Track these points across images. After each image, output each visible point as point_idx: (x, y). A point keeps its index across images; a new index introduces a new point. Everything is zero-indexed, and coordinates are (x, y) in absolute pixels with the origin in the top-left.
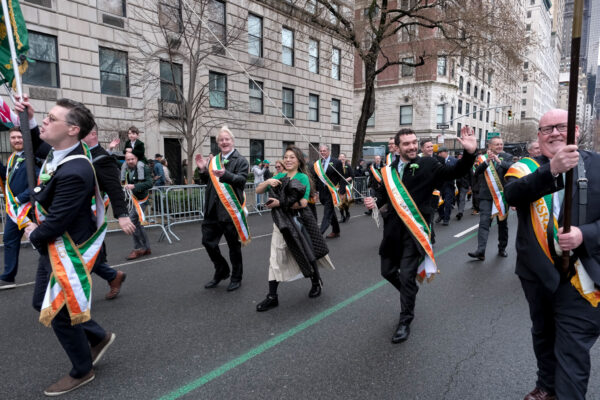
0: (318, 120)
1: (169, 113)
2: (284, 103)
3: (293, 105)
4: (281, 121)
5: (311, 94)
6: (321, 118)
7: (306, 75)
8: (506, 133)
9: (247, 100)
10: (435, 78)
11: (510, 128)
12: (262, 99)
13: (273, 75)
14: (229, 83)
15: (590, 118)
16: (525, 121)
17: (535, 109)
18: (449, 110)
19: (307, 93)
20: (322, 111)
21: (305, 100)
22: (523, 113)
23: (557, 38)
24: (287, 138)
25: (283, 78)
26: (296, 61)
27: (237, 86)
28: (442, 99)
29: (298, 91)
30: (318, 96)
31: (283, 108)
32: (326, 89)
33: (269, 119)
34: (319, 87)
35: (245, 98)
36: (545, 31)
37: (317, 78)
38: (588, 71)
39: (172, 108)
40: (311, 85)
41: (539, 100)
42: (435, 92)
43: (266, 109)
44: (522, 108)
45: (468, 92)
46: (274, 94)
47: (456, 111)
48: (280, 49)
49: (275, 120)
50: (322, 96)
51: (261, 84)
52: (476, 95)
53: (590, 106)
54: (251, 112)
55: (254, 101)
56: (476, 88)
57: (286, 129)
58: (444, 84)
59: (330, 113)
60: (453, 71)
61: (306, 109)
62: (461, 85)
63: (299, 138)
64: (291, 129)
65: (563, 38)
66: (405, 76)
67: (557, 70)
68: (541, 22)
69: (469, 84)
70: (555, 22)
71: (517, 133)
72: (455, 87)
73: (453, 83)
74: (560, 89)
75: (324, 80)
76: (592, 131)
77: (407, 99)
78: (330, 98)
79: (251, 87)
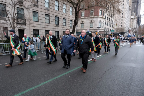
0: (66, 26)
1: (19, 22)
2: (56, 21)
3: (58, 21)
4: (55, 25)
5: (64, 19)
6: (67, 25)
7: (62, 13)
8: (117, 30)
9: (45, 19)
10: (99, 16)
11: (118, 29)
12: (49, 19)
13: (53, 13)
14: (39, 15)
15: (138, 27)
16: (122, 27)
17: (124, 24)
18: (102, 24)
19: (63, 18)
20: (67, 23)
21: (62, 20)
22: (122, 26)
23: (130, 8)
24: (57, 30)
25: (55, 14)
26: (60, 10)
27: (41, 16)
28: (100, 21)
29: (60, 17)
30: (66, 19)
31: (56, 22)
32: (68, 17)
33: (51, 25)
34: (66, 17)
35: (44, 19)
36: (127, 5)
37: (66, 14)
38: (138, 16)
39: (20, 21)
40: (64, 16)
41: (126, 22)
42: (99, 19)
43: (50, 22)
44: (121, 24)
45: (108, 20)
46: (53, 18)
47: (104, 24)
48: (55, 6)
49: (53, 25)
50: (67, 19)
51: (49, 15)
52: (109, 21)
53: (138, 24)
54: (46, 23)
55: (47, 20)
56: (110, 19)
57: (57, 28)
58: (101, 17)
59: (69, 24)
60: (103, 14)
61: (62, 22)
62: (106, 18)
63: (60, 30)
64: (58, 28)
65: (132, 8)
66: (91, 15)
67: (130, 15)
68: (126, 3)
69: (108, 18)
70: (130, 3)
71: (119, 30)
72: (104, 18)
73: (103, 17)
74: (131, 20)
75: (67, 15)
76: (138, 30)
77: (92, 21)
78: (69, 20)
79: (46, 16)
